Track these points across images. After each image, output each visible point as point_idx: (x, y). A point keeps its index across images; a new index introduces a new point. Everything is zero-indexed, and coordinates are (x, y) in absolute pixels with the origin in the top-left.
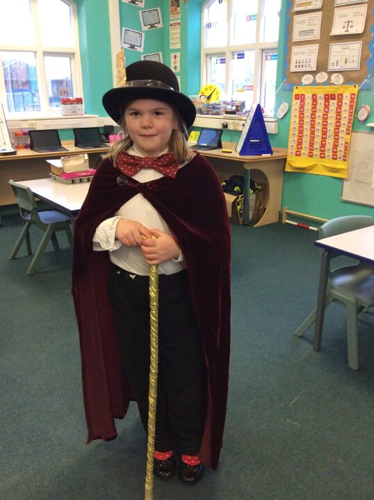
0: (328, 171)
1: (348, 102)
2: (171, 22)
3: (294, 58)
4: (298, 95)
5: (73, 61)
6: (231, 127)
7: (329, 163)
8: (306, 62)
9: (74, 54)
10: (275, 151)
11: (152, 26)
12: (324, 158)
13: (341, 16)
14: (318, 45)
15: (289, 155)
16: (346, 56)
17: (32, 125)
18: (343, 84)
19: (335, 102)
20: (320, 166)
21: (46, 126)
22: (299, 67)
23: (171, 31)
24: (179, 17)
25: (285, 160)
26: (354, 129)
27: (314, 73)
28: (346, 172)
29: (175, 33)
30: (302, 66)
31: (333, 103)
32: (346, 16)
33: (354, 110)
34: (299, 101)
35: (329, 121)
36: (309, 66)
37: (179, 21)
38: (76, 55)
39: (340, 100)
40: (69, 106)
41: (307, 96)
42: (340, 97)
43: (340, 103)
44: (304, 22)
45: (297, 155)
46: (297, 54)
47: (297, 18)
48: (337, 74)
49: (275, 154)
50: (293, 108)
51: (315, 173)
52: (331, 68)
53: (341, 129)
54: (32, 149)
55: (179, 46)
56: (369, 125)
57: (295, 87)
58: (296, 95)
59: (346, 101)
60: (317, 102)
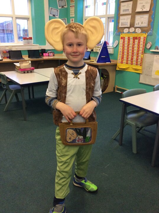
0: (134, 70)
1: (143, 40)
2: (71, 5)
3: (121, 21)
4: (122, 37)
5: (28, 21)
6: (94, 51)
7: (134, 67)
8: (126, 23)
9: (29, 18)
10: (112, 61)
11: (63, 7)
12: (132, 64)
13: (140, 3)
14: (131, 16)
15: (118, 63)
16: (142, 21)
17: (10, 48)
18: (140, 33)
19: (137, 40)
20: (131, 68)
21: (16, 49)
22: (123, 25)
24: (74, 3)
25: (116, 65)
26: (145, 52)
27: (129, 28)
28: (141, 71)
29: (72, 10)
30: (124, 25)
31: (136, 41)
32: (142, 3)
33: (145, 44)
34: (122, 40)
35: (135, 49)
36: (127, 25)
37: (74, 5)
38: (30, 19)
39: (139, 40)
40: (26, 41)
41: (126, 38)
42: (139, 38)
43: (139, 41)
44: (125, 6)
45: (121, 63)
46: (122, 20)
47: (122, 4)
48: (138, 28)
49: (112, 63)
50: (120, 43)
51: (129, 71)
52: (136, 26)
53: (139, 52)
54: (10, 59)
55: (74, 16)
56: (151, 50)
57: (121, 34)
58: (121, 37)
59: (142, 40)
60: (130, 40)
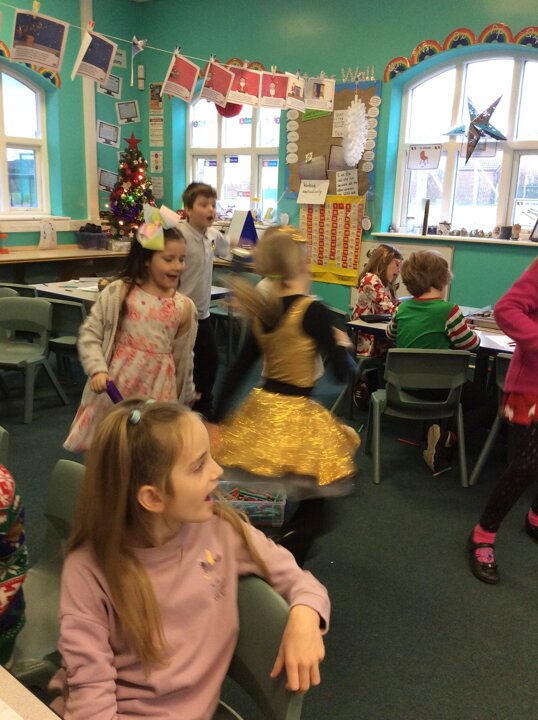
0: (339, 279)
1: (356, 212)
2: (151, 117)
5: (37, 155)
7: (339, 271)
9: (39, 147)
11: (129, 120)
20: (329, 274)
23: (151, 127)
24: (162, 113)
29: (156, 130)
31: (342, 213)
34: (306, 209)
35: (338, 230)
37: (162, 117)
38: (42, 148)
39: (348, 210)
42: (348, 206)
43: (348, 213)
50: (301, 215)
51: (326, 281)
53: (350, 238)
55: (161, 144)
59: (354, 210)
60: (324, 210)
